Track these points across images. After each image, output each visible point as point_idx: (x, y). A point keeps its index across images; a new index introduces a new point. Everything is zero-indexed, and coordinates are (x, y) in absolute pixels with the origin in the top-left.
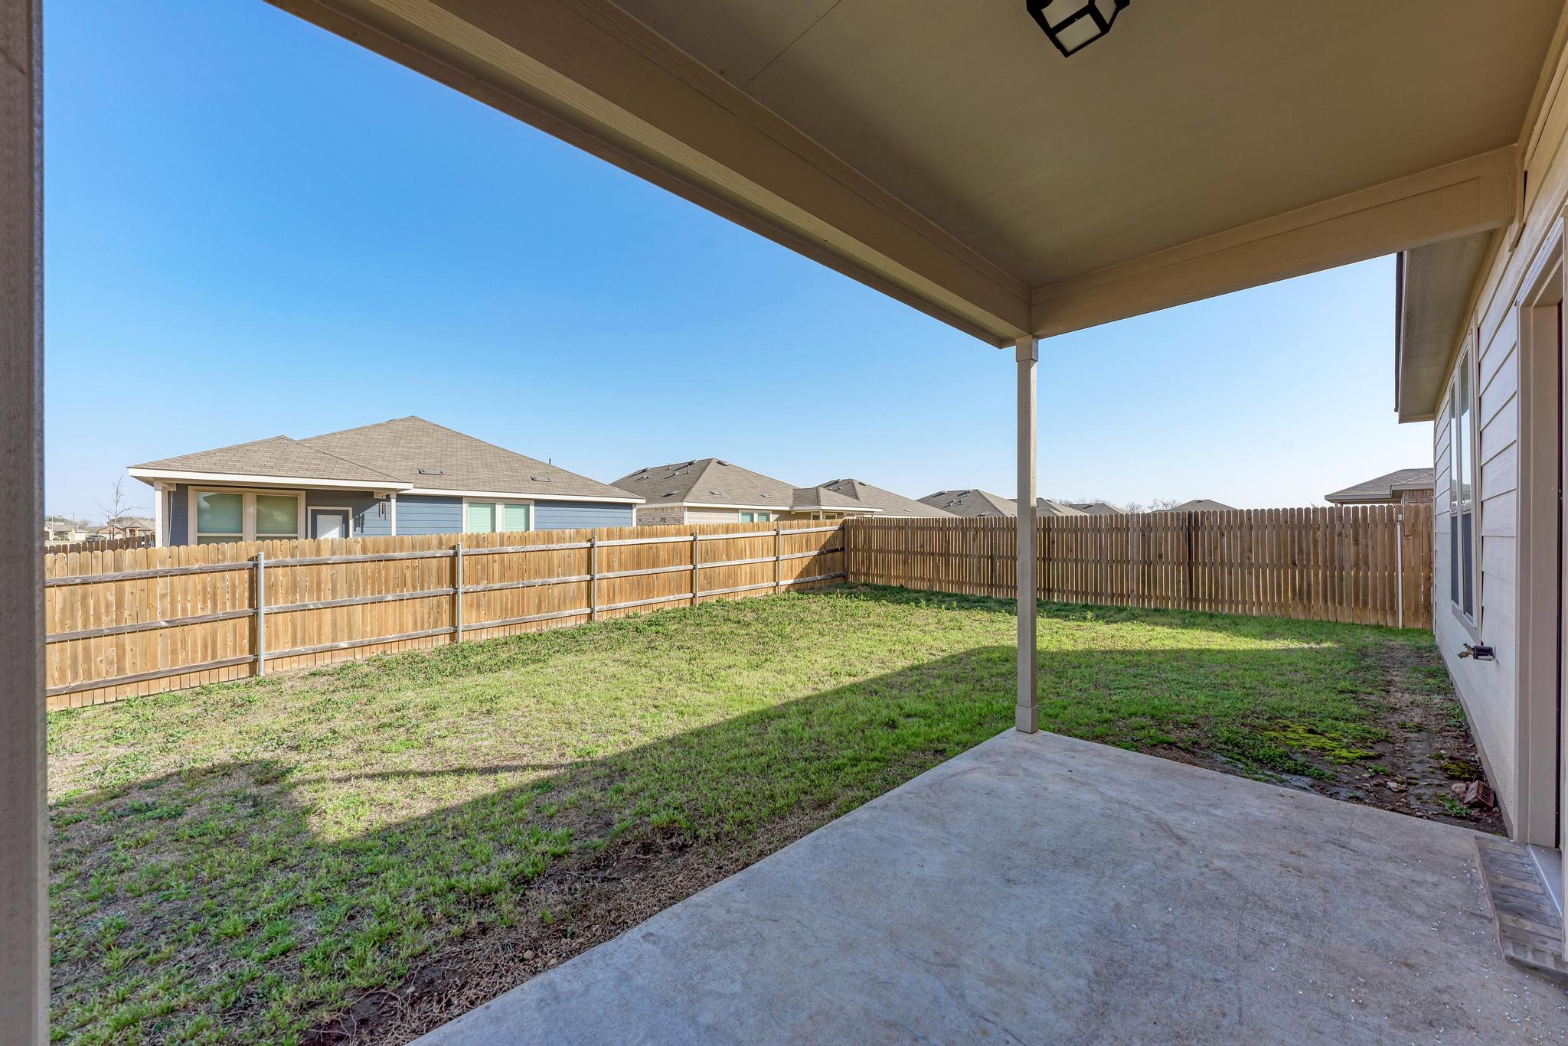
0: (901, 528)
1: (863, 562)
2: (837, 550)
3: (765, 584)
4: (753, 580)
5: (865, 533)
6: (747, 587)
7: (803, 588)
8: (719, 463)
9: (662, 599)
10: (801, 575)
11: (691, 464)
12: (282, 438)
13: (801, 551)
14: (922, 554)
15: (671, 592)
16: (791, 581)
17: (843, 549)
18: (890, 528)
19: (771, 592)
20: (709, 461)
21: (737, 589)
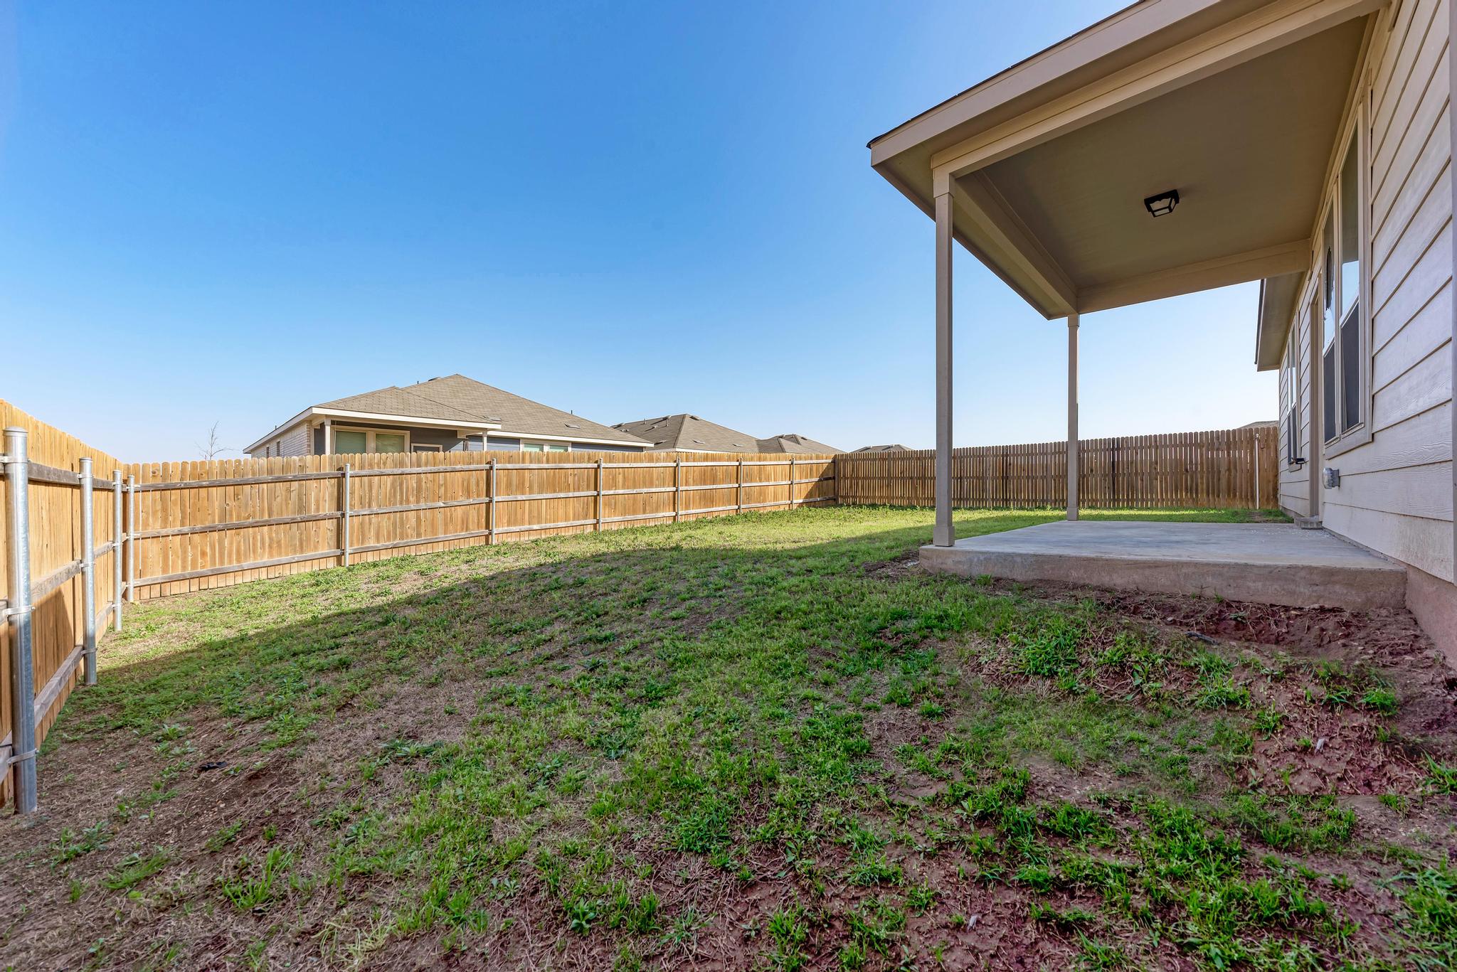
0: (884, 459)
1: (851, 487)
2: (830, 478)
3: (783, 502)
4: (775, 498)
5: (853, 465)
6: (772, 503)
7: (809, 504)
8: (692, 417)
9: (720, 508)
10: (806, 497)
11: (665, 419)
12: (394, 388)
13: (806, 478)
14: (903, 478)
15: (724, 504)
16: (801, 501)
17: (834, 478)
18: (875, 460)
19: (787, 508)
20: (683, 417)
21: (765, 504)
